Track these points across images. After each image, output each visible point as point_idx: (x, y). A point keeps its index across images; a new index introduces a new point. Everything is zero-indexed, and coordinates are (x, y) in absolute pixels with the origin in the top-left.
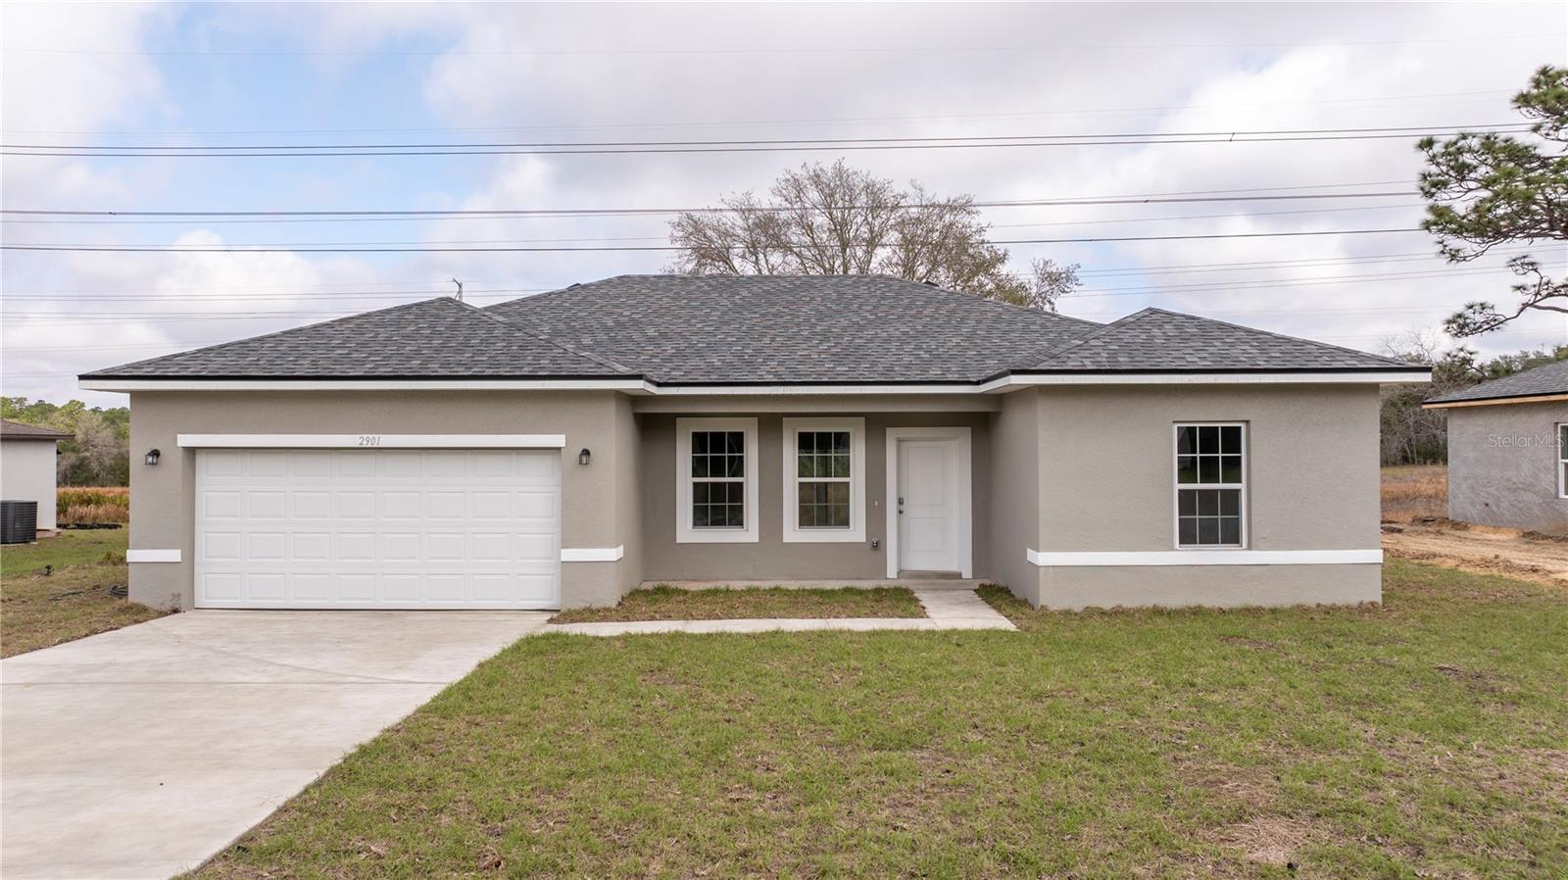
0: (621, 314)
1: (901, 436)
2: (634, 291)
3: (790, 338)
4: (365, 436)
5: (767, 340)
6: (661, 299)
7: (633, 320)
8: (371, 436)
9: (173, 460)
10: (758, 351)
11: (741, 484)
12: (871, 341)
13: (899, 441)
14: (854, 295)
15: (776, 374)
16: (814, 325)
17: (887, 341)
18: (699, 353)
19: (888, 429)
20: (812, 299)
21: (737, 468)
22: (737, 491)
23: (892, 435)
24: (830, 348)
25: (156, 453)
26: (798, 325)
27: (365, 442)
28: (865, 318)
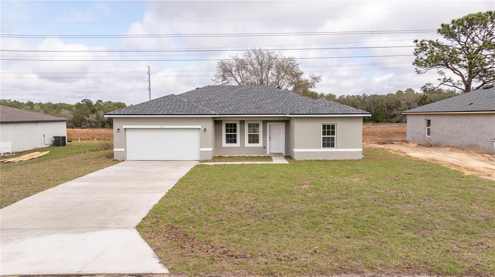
0: (209, 97)
2: (211, 90)
3: (246, 103)
5: (241, 103)
6: (217, 92)
7: (212, 98)
9: (122, 130)
10: (240, 106)
11: (236, 134)
12: (264, 104)
13: (270, 125)
14: (261, 91)
15: (243, 112)
17: (267, 104)
18: (227, 107)
20: (252, 92)
21: (235, 131)
22: (235, 136)
23: (268, 124)
24: (255, 105)
25: (119, 129)
26: (248, 99)
27: (161, 127)
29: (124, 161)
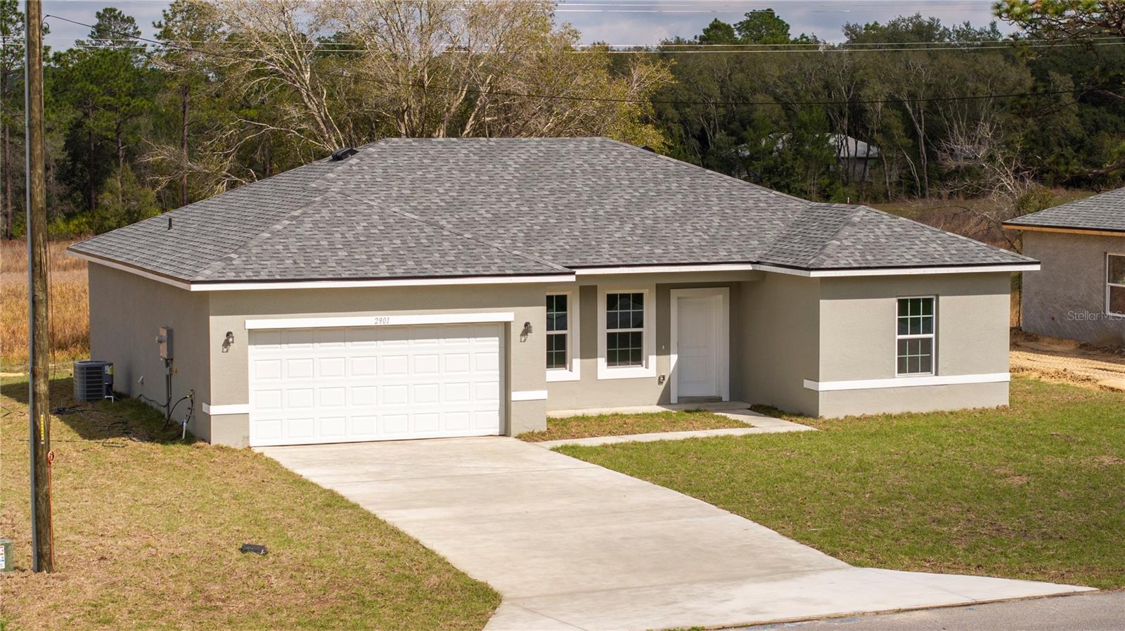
1: (680, 296)
3: (595, 219)
4: (379, 317)
5: (580, 221)
8: (383, 317)
10: (584, 233)
12: (655, 221)
13: (678, 298)
16: (601, 204)
17: (668, 221)
19: (672, 290)
21: (565, 323)
22: (564, 340)
23: (674, 293)
25: (231, 334)
26: (588, 203)
27: (379, 322)
28: (632, 194)
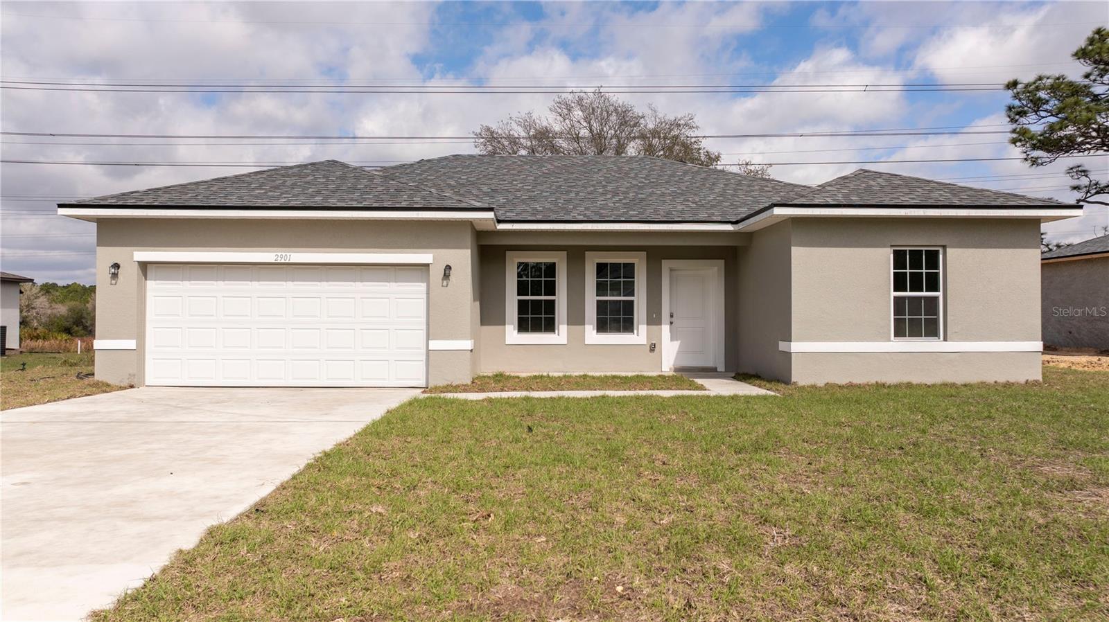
0: (460, 178)
1: (673, 266)
2: (467, 164)
3: (589, 194)
4: (279, 254)
5: (573, 195)
6: (487, 169)
7: (470, 181)
8: (284, 254)
9: (129, 273)
10: (568, 201)
11: (553, 301)
12: (650, 195)
14: (629, 168)
15: (585, 215)
16: (604, 186)
17: (663, 195)
18: (523, 202)
19: (663, 261)
20: (600, 170)
21: (551, 289)
24: (620, 200)
25: (116, 266)
26: (593, 185)
27: (279, 259)
28: (642, 182)
29: (132, 387)
